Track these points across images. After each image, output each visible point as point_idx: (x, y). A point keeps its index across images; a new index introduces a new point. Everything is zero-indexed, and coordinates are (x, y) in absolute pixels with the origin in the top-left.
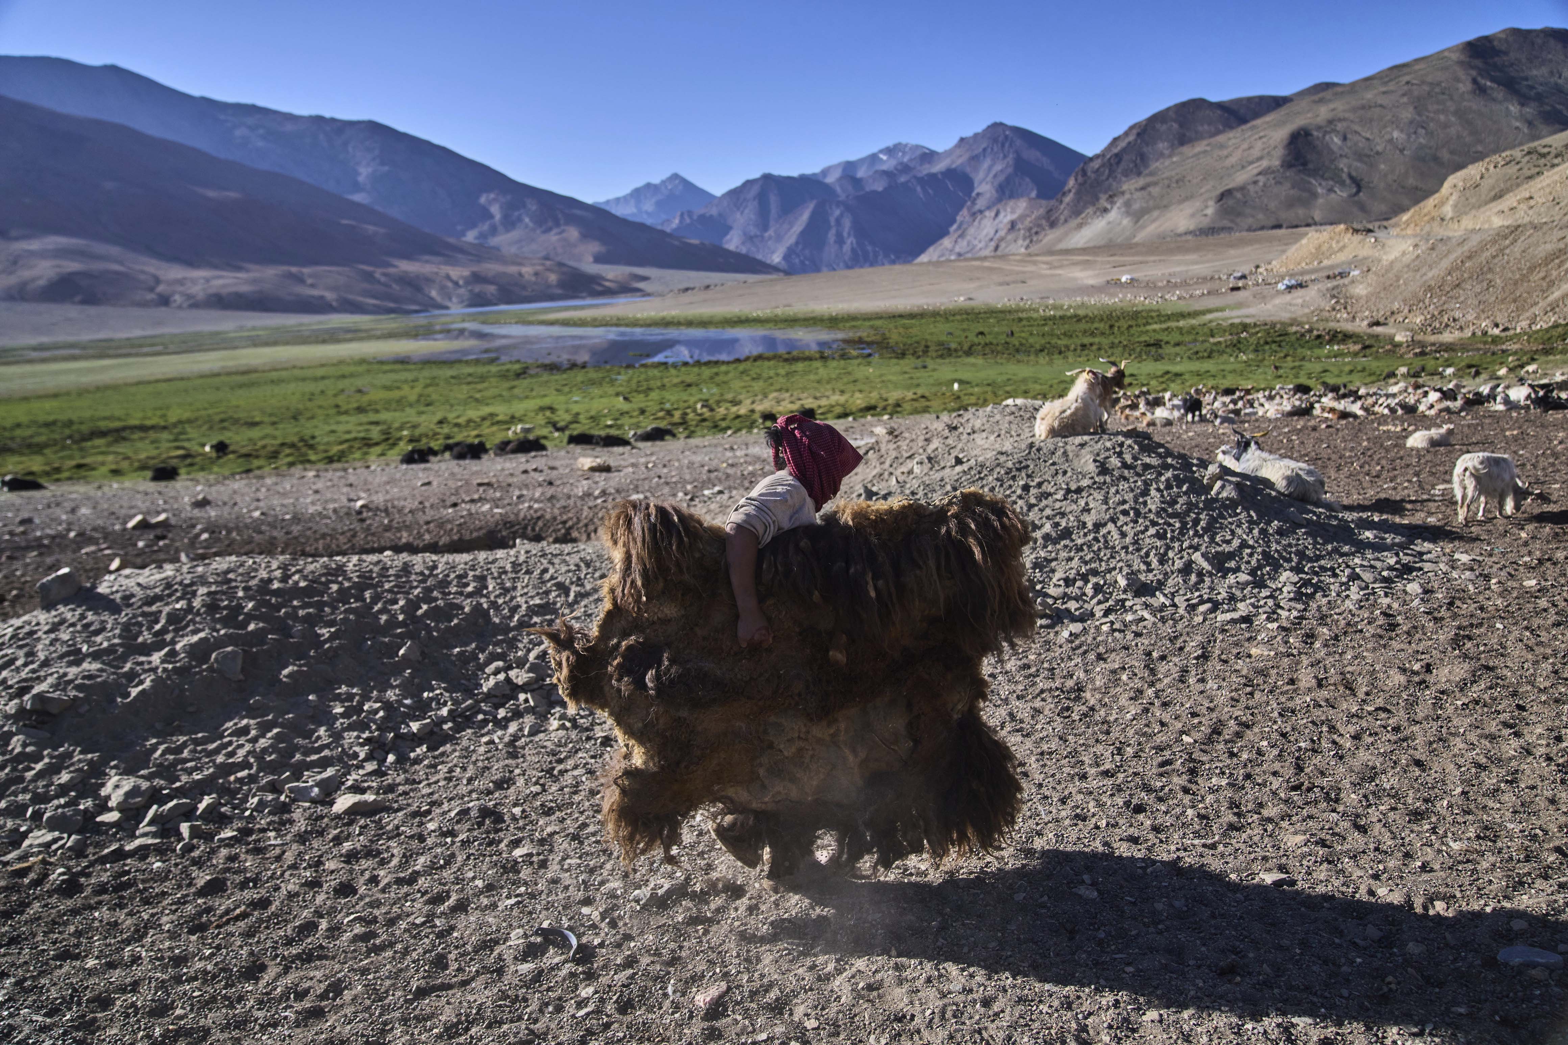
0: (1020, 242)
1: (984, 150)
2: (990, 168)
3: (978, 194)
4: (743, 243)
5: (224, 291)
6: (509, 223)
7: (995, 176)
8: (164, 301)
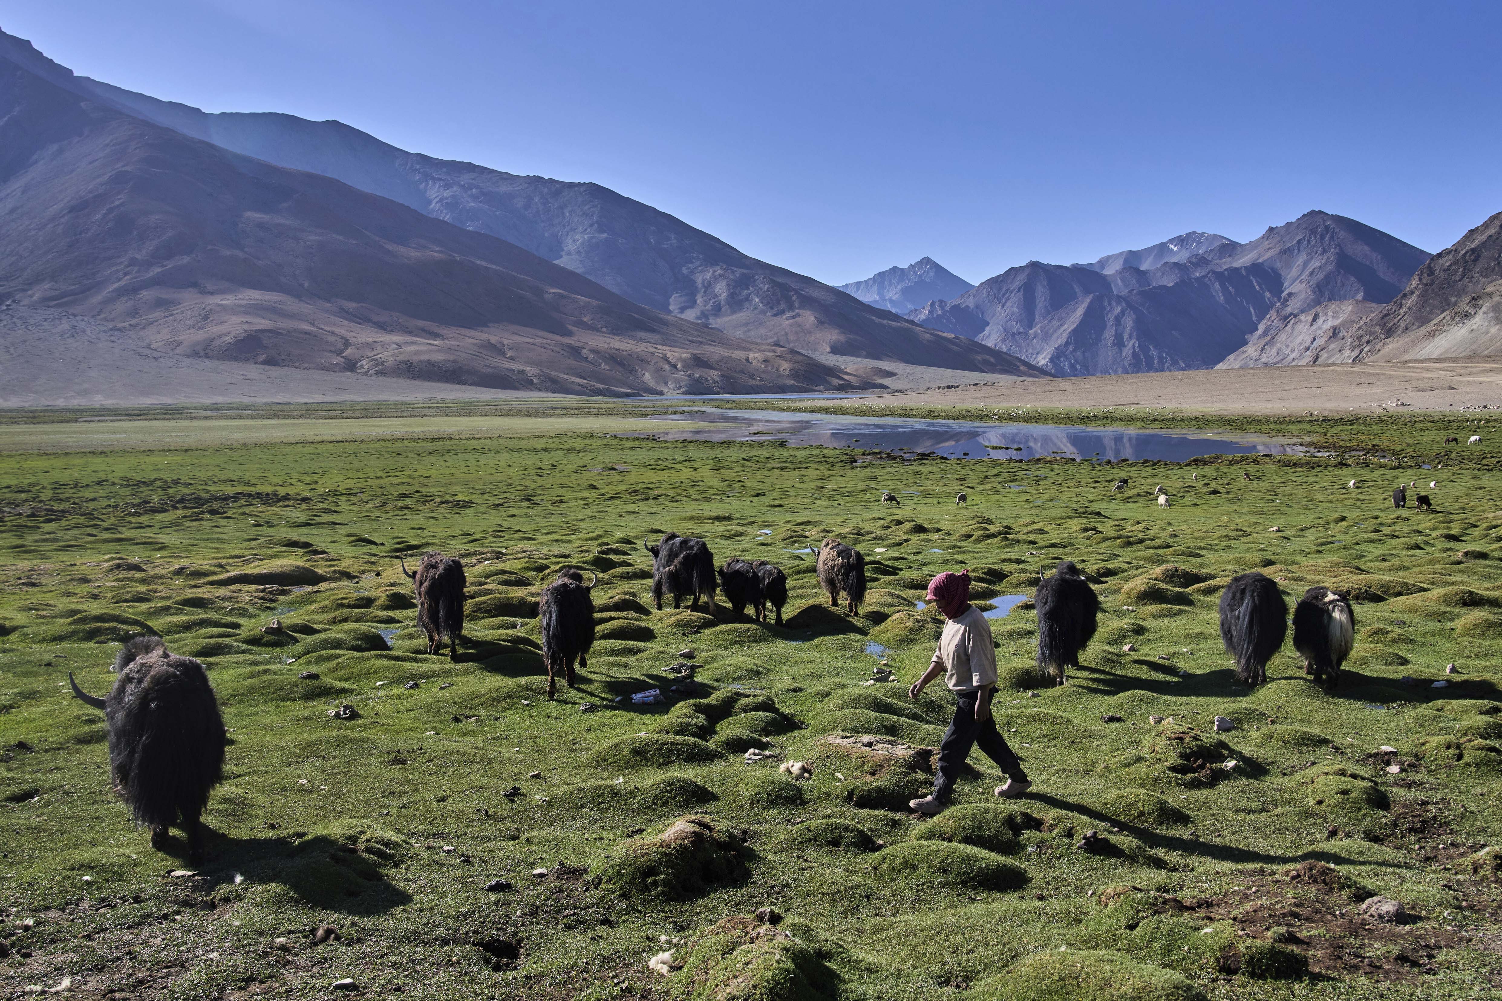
0: (1347, 352)
1: (1299, 242)
2: (1305, 264)
3: (1290, 294)
4: (1004, 341)
5: (415, 359)
6: (736, 303)
7: (1312, 273)
8: (351, 366)
